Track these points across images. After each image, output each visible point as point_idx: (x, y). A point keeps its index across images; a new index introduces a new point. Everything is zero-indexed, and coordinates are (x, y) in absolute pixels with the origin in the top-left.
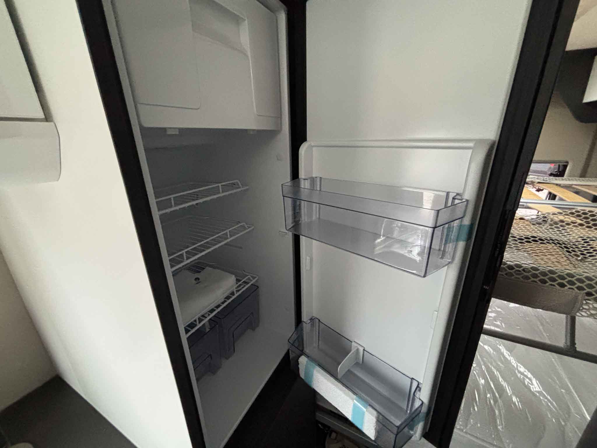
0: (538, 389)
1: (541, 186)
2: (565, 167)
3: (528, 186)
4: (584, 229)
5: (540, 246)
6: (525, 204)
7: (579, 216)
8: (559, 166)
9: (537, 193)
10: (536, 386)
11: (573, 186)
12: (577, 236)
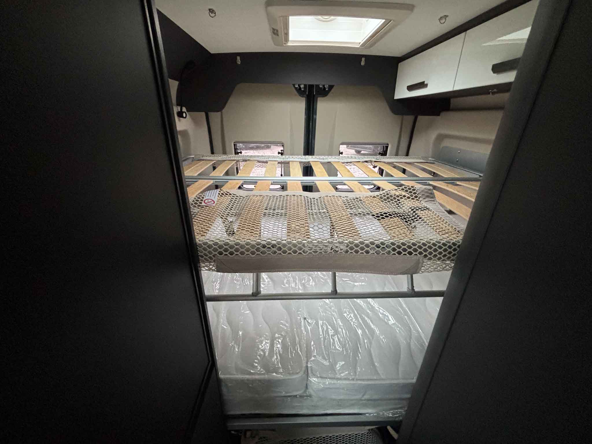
0: (393, 322)
1: (376, 164)
2: (387, 147)
3: (367, 164)
4: (410, 201)
5: (390, 221)
6: (371, 181)
7: (406, 191)
8: (383, 146)
9: (373, 169)
10: (392, 321)
11: (394, 163)
12: (408, 207)
